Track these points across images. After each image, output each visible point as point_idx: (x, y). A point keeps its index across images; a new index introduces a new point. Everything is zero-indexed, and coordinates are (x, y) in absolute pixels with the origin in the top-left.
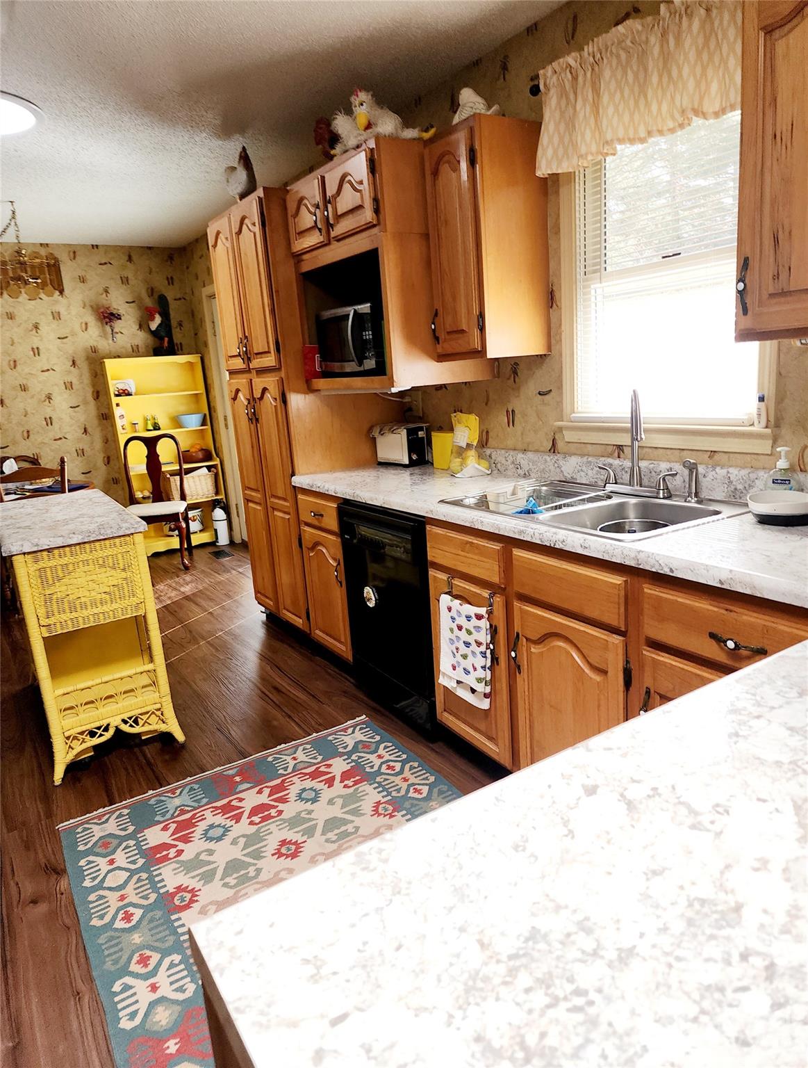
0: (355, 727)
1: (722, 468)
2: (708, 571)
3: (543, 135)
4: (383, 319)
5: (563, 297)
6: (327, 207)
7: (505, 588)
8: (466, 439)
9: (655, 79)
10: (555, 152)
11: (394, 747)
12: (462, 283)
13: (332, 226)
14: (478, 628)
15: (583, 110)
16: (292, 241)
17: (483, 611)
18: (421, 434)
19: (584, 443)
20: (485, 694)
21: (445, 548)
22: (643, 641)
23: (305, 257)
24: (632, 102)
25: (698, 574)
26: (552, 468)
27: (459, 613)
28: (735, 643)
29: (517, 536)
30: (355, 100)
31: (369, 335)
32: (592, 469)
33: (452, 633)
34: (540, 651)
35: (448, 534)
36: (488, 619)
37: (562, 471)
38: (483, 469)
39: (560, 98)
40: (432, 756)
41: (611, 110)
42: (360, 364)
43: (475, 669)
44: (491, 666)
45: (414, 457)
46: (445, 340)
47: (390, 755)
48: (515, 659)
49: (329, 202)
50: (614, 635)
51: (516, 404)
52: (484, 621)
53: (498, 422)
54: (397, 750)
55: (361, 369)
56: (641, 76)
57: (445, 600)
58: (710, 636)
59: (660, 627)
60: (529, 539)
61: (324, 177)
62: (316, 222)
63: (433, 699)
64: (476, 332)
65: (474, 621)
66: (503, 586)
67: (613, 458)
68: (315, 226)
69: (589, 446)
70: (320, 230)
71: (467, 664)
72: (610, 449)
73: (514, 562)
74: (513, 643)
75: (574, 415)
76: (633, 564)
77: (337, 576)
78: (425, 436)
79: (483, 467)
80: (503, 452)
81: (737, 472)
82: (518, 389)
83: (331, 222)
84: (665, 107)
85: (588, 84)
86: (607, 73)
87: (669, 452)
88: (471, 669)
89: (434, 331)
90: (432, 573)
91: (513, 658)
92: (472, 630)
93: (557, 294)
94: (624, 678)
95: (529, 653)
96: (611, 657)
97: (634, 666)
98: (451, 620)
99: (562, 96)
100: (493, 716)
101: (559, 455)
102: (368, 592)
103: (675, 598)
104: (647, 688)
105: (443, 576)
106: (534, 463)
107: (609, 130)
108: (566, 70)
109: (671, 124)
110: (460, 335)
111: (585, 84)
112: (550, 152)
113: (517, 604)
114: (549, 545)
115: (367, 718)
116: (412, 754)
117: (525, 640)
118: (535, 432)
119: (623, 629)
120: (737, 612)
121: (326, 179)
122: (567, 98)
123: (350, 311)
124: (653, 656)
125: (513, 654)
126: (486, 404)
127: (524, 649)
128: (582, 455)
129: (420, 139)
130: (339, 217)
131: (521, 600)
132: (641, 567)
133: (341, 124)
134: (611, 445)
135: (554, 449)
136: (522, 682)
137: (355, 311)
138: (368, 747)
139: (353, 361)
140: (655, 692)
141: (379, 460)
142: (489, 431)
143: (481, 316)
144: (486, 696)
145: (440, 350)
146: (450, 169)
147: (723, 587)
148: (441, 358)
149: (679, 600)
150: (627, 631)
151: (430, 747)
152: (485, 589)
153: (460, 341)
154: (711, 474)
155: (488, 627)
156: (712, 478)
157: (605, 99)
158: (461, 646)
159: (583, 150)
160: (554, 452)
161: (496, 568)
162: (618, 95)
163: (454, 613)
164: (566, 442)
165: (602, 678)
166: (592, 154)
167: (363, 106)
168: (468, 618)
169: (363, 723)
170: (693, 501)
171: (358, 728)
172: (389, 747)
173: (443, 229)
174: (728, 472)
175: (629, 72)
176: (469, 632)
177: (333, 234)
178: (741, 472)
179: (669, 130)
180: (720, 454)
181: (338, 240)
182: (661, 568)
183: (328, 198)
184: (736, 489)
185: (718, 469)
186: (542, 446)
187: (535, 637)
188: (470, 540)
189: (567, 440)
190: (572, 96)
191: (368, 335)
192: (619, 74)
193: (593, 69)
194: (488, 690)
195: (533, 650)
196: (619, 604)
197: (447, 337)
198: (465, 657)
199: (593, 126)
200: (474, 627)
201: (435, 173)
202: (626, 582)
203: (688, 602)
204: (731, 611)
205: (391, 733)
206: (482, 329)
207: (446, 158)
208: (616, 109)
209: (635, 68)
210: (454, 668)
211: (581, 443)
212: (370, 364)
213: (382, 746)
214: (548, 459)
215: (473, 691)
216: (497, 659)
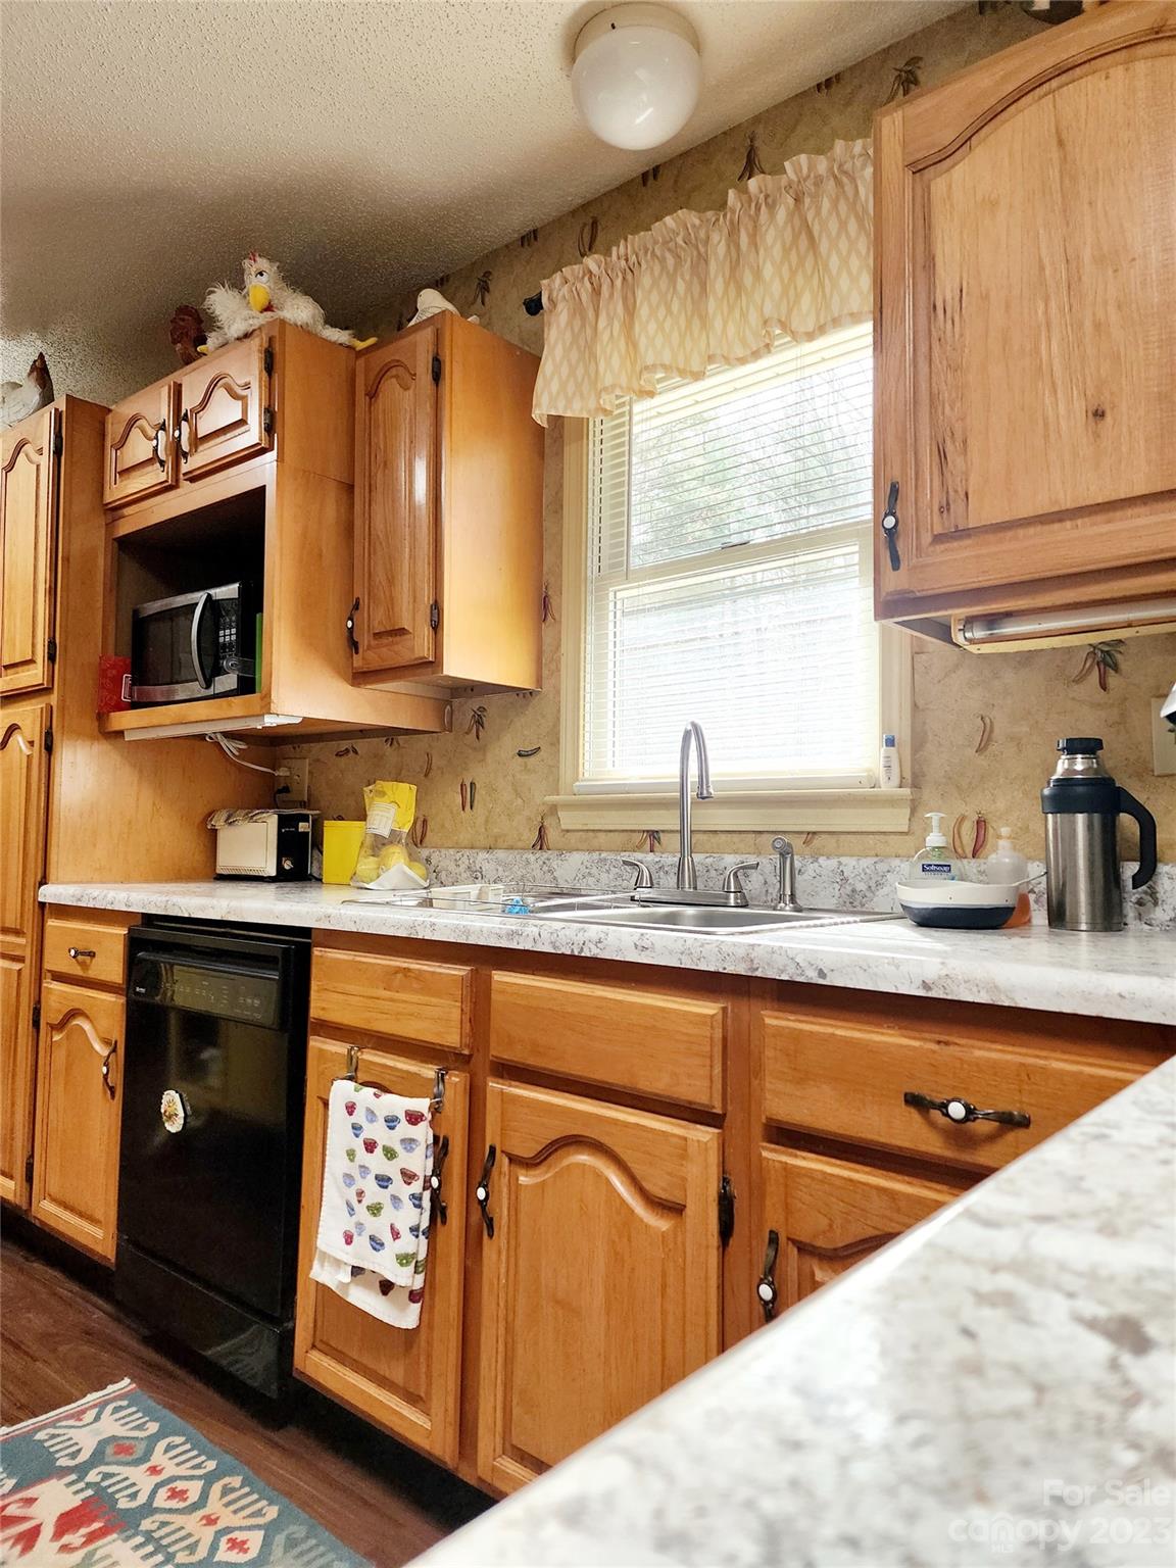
0: (102, 1405)
1: (828, 858)
2: (898, 967)
3: (545, 364)
4: (261, 610)
5: (564, 604)
6: (180, 425)
7: (470, 1056)
8: (390, 822)
9: (719, 285)
10: (563, 386)
11: (188, 1446)
12: (407, 556)
13: (185, 455)
14: (408, 1143)
15: (609, 327)
16: (107, 487)
17: (422, 1105)
18: (303, 827)
19: (593, 831)
20: (411, 1292)
21: (350, 988)
22: (757, 1131)
23: (127, 511)
24: (682, 322)
25: (876, 974)
26: (538, 873)
27: (371, 1115)
28: (966, 1106)
29: (504, 944)
30: (251, 267)
31: (231, 635)
32: (608, 871)
33: (352, 1160)
34: (540, 1180)
35: (358, 959)
36: (431, 1123)
37: (555, 878)
38: (417, 877)
39: (572, 316)
40: (274, 1459)
41: (652, 327)
42: (208, 684)
43: (396, 1235)
44: (429, 1227)
45: (287, 865)
46: (369, 647)
47: (178, 1465)
48: (483, 1204)
49: (185, 418)
50: (698, 1126)
51: (478, 774)
52: (424, 1126)
53: (444, 803)
54: (195, 1453)
55: (211, 692)
56: (696, 289)
57: (342, 1091)
58: (907, 1102)
59: (798, 1093)
60: (528, 946)
61: (180, 385)
62: (156, 449)
63: (290, 1325)
64: (426, 631)
65: (404, 1129)
66: (466, 1052)
67: (642, 852)
68: (155, 458)
69: (602, 836)
70: (162, 463)
71: (379, 1226)
72: (637, 838)
73: (494, 996)
74: (482, 1169)
75: (577, 783)
76: (741, 970)
77: (106, 1077)
78: (310, 830)
79: (416, 873)
80: (452, 851)
81: (854, 863)
82: (484, 749)
83: (185, 447)
84: (731, 329)
85: (617, 294)
86: (646, 281)
87: (736, 837)
88: (386, 1237)
89: (351, 630)
90: (315, 1043)
91: (480, 1202)
92: (398, 1148)
93: (554, 601)
94: (720, 1218)
95: (515, 1189)
96: (693, 1171)
97: (737, 1190)
98: (351, 1132)
99: (575, 313)
100: (423, 1344)
101: (550, 852)
102: (172, 1103)
103: (830, 1030)
104: (771, 1232)
105: (339, 1048)
106: (506, 866)
107: (650, 352)
108: (583, 278)
109: (740, 352)
110: (398, 638)
111: (611, 295)
112: (555, 386)
113: (494, 1085)
114: (569, 953)
115: (134, 1385)
116: (228, 1458)
117: (506, 1160)
118: (510, 817)
119: (718, 1110)
120: (958, 1045)
121: (183, 389)
122: (583, 319)
123: (200, 597)
124: (784, 1158)
125: (481, 1193)
126: (426, 775)
127: (505, 1181)
128: (590, 851)
129: (350, 348)
130: (197, 441)
131: (502, 1077)
132: (758, 974)
133: (222, 302)
134: (639, 831)
135: (541, 843)
136: (494, 1257)
137: (209, 596)
138: (127, 1450)
139: (197, 680)
140: (789, 1239)
141: (219, 871)
142: (429, 819)
143: (437, 608)
144: (414, 1296)
145: (358, 661)
146: (398, 386)
147: (930, 995)
148: (360, 677)
149: (839, 1032)
150: (725, 1115)
151: (270, 1440)
152: (426, 1062)
153: (396, 648)
154: (811, 869)
155: (431, 1141)
156: (814, 875)
157: (643, 311)
158: (370, 1185)
159: (608, 380)
160: (541, 849)
161: (456, 1014)
162: (662, 311)
163: (359, 1117)
164: (563, 831)
165: (673, 1222)
166: (621, 387)
167: (262, 280)
168: (391, 1122)
169: (121, 1397)
170: (787, 908)
171: (110, 1408)
172: (177, 1446)
173: (380, 475)
174: (840, 863)
175: (679, 280)
176: (390, 1154)
177: (185, 467)
178: (861, 862)
179: (738, 359)
180: (823, 836)
181: (193, 480)
182: (799, 972)
183: (183, 412)
184: (854, 891)
185: (822, 860)
186: (520, 840)
187: (527, 1150)
188: (405, 965)
189: (563, 827)
190: (591, 314)
191: (228, 635)
192: (664, 283)
193: (624, 278)
194: (418, 1282)
195: (523, 1179)
196: (711, 1057)
197: (373, 643)
198: (375, 1210)
199: (623, 351)
200: (403, 1141)
201: (373, 395)
202: (724, 1010)
203: (857, 1035)
204: (947, 1043)
205: (183, 1414)
206: (436, 626)
207: (394, 371)
208: (661, 327)
209: (687, 277)
210: (349, 1239)
211: (587, 831)
212: (228, 682)
213: (162, 1445)
214: (532, 858)
215: (386, 1287)
216: (443, 1211)
